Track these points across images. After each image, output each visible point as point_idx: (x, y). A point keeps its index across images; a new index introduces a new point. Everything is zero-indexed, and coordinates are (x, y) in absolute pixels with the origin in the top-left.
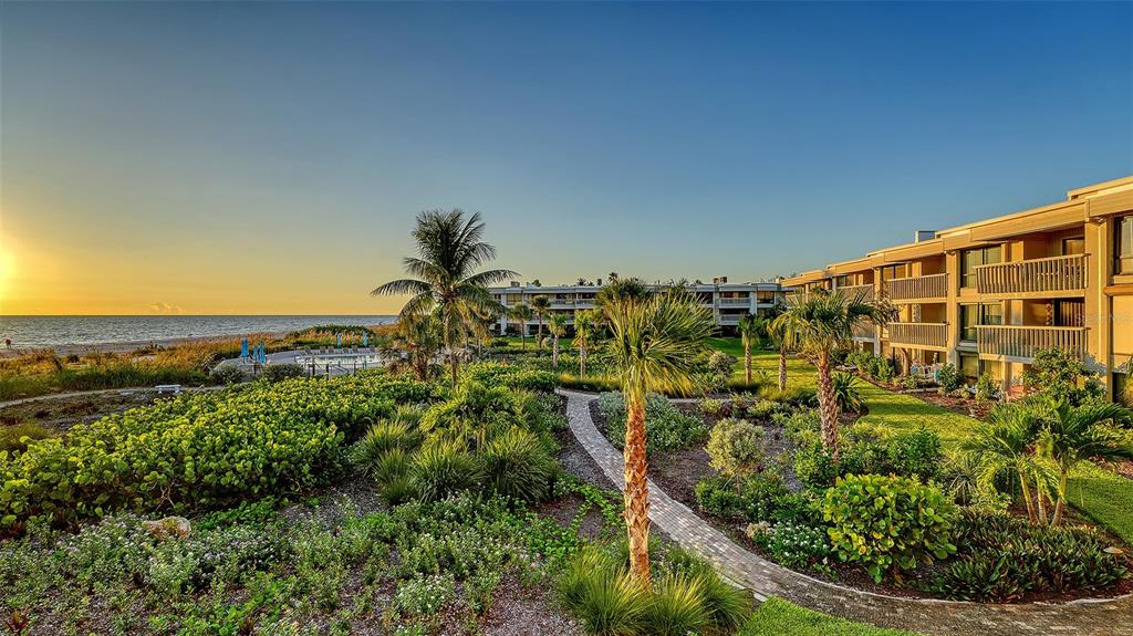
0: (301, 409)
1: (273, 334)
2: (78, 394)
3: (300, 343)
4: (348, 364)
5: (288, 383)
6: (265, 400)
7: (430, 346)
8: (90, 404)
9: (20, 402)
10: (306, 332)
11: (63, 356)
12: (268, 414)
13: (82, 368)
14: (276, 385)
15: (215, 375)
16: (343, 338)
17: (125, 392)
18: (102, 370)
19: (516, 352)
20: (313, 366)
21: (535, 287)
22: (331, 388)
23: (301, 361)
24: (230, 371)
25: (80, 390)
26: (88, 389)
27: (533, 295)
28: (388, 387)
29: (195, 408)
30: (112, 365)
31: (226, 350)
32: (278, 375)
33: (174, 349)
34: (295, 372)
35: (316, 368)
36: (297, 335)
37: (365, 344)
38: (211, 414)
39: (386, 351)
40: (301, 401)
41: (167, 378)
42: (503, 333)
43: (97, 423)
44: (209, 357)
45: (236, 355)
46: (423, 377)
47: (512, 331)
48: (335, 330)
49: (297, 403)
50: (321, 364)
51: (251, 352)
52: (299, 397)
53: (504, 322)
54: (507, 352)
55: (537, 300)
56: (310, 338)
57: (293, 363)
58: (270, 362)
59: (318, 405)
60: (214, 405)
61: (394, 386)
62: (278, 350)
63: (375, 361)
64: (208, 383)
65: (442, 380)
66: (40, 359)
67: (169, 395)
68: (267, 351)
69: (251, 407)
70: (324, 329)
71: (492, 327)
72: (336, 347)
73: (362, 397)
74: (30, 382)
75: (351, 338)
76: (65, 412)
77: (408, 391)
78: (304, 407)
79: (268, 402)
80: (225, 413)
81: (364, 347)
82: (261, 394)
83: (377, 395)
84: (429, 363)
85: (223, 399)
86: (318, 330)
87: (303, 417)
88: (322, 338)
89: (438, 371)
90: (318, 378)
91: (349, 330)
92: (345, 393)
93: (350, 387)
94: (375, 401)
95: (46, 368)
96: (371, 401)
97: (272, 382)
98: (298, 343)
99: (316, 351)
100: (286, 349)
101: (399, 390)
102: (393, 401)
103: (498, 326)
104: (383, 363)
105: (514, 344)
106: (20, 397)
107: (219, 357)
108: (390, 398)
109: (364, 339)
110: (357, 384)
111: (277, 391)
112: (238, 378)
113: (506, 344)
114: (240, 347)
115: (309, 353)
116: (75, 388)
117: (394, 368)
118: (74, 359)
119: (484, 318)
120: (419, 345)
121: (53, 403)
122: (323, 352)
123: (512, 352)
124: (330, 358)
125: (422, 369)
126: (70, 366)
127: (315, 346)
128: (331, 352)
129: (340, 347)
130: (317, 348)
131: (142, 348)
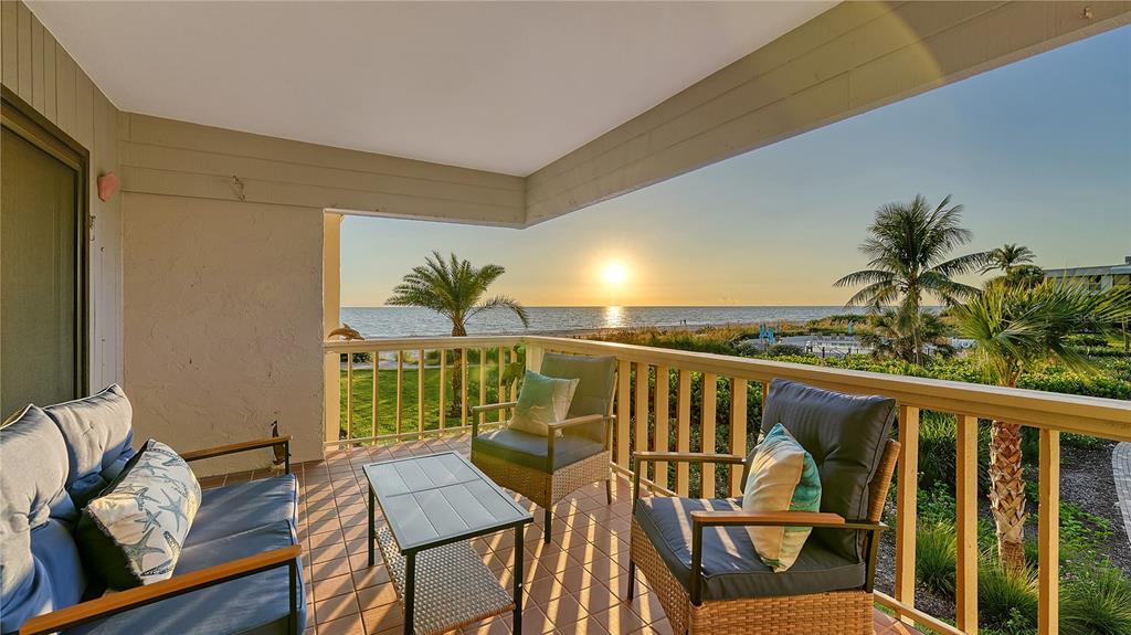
3: (816, 330)
10: (823, 320)
16: (854, 327)
31: (749, 331)
36: (814, 323)
44: (737, 335)
45: (757, 336)
56: (827, 325)
62: (795, 334)
70: (841, 318)
72: (847, 334)
86: (835, 319)
88: (836, 327)
98: (815, 330)
99: (828, 337)
100: (801, 334)
107: (743, 337)
114: (760, 330)
115: (822, 338)
122: (834, 339)
127: (827, 333)
128: (842, 339)
129: (852, 335)
130: (828, 334)
131: (703, 328)
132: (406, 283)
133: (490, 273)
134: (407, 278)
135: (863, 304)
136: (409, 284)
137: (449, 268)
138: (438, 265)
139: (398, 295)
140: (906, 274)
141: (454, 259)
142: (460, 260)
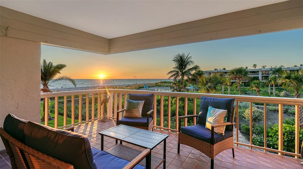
10: (159, 83)
23: (156, 89)
33: (132, 86)
36: (156, 83)
62: (151, 87)
70: (163, 82)
72: (164, 86)
75: (168, 84)
86: (161, 82)
88: (162, 85)
98: (157, 85)
100: (154, 87)
115: (159, 88)
122: (162, 88)
127: (160, 86)
128: (163, 88)
131: (127, 86)
133: (60, 67)
135: (173, 78)
140: (181, 71)
141: (45, 61)
142: (48, 62)
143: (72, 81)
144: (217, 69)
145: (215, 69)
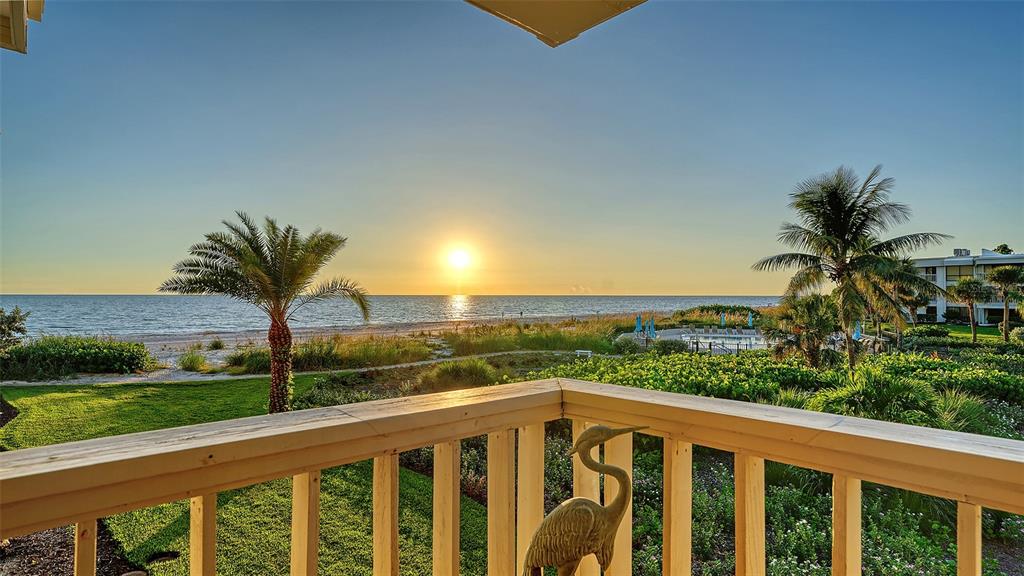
0: (684, 380)
1: (662, 313)
2: (530, 352)
3: (686, 322)
4: (731, 345)
5: (675, 357)
6: (654, 368)
7: (824, 327)
8: (537, 360)
9: (500, 354)
10: (692, 311)
11: (522, 325)
12: (656, 380)
13: (532, 333)
14: (663, 357)
15: (616, 345)
16: (727, 318)
17: (557, 353)
18: (544, 335)
19: (962, 346)
20: (697, 343)
21: (999, 255)
22: (712, 364)
23: (686, 339)
24: (628, 343)
25: (532, 349)
26: (535, 349)
27: (994, 266)
28: (772, 370)
29: (602, 369)
30: (549, 332)
31: (624, 324)
32: (666, 348)
33: (587, 322)
34: (681, 348)
35: (700, 346)
36: (682, 314)
37: (750, 324)
38: (614, 375)
39: (771, 332)
40: (684, 373)
41: (583, 344)
42: (940, 318)
43: (542, 372)
44: (611, 330)
45: (631, 329)
46: (815, 363)
47: (956, 317)
48: (719, 310)
49: (681, 374)
50: (704, 343)
51: (644, 328)
52: (683, 369)
53: (941, 305)
54: (944, 345)
55: (1000, 273)
56: (695, 317)
57: (679, 339)
58: (659, 337)
59: (700, 378)
60: (615, 368)
61: (779, 370)
62: (666, 327)
63: (759, 343)
64: (611, 352)
65: (839, 369)
66: (510, 326)
67: (584, 358)
68: (657, 328)
69: (643, 373)
70: (708, 309)
71: (922, 310)
72: (720, 327)
73: (742, 376)
74: (505, 341)
75: (735, 318)
76: (523, 363)
77: (795, 377)
78: (687, 378)
79: (656, 371)
80: (624, 375)
81: (748, 328)
82: (651, 363)
83: (759, 376)
84: (822, 347)
85: (622, 365)
86: (702, 309)
87: (686, 387)
88: (706, 318)
89: (833, 359)
90: (701, 355)
91: (733, 310)
92: (725, 371)
93: (731, 365)
94: (757, 382)
95: (513, 331)
96: (752, 381)
97: (660, 355)
98: (684, 322)
99: (701, 330)
100: (673, 327)
101: (783, 374)
102: (776, 384)
103: (932, 311)
104: (769, 346)
105: (956, 335)
106: (501, 351)
107: (619, 330)
108: (773, 381)
109: (750, 320)
110: (739, 363)
111: (663, 362)
112: (634, 349)
113: (946, 334)
114: (635, 323)
115: (694, 331)
116: (528, 348)
117: (779, 351)
118: (527, 326)
119: (908, 298)
120: (809, 326)
121: (517, 356)
122: (707, 332)
123: (953, 345)
124: (714, 338)
125: (813, 356)
126: (526, 331)
127: (699, 325)
128: (715, 332)
129: (724, 327)
130: (700, 327)
131: (567, 320)
132: (195, 258)
133: (325, 246)
134: (197, 250)
136: (201, 259)
137: (264, 236)
138: (247, 231)
139: (183, 276)
141: (272, 225)
142: (282, 227)
143: (362, 300)
144: (968, 253)
145: (957, 252)
